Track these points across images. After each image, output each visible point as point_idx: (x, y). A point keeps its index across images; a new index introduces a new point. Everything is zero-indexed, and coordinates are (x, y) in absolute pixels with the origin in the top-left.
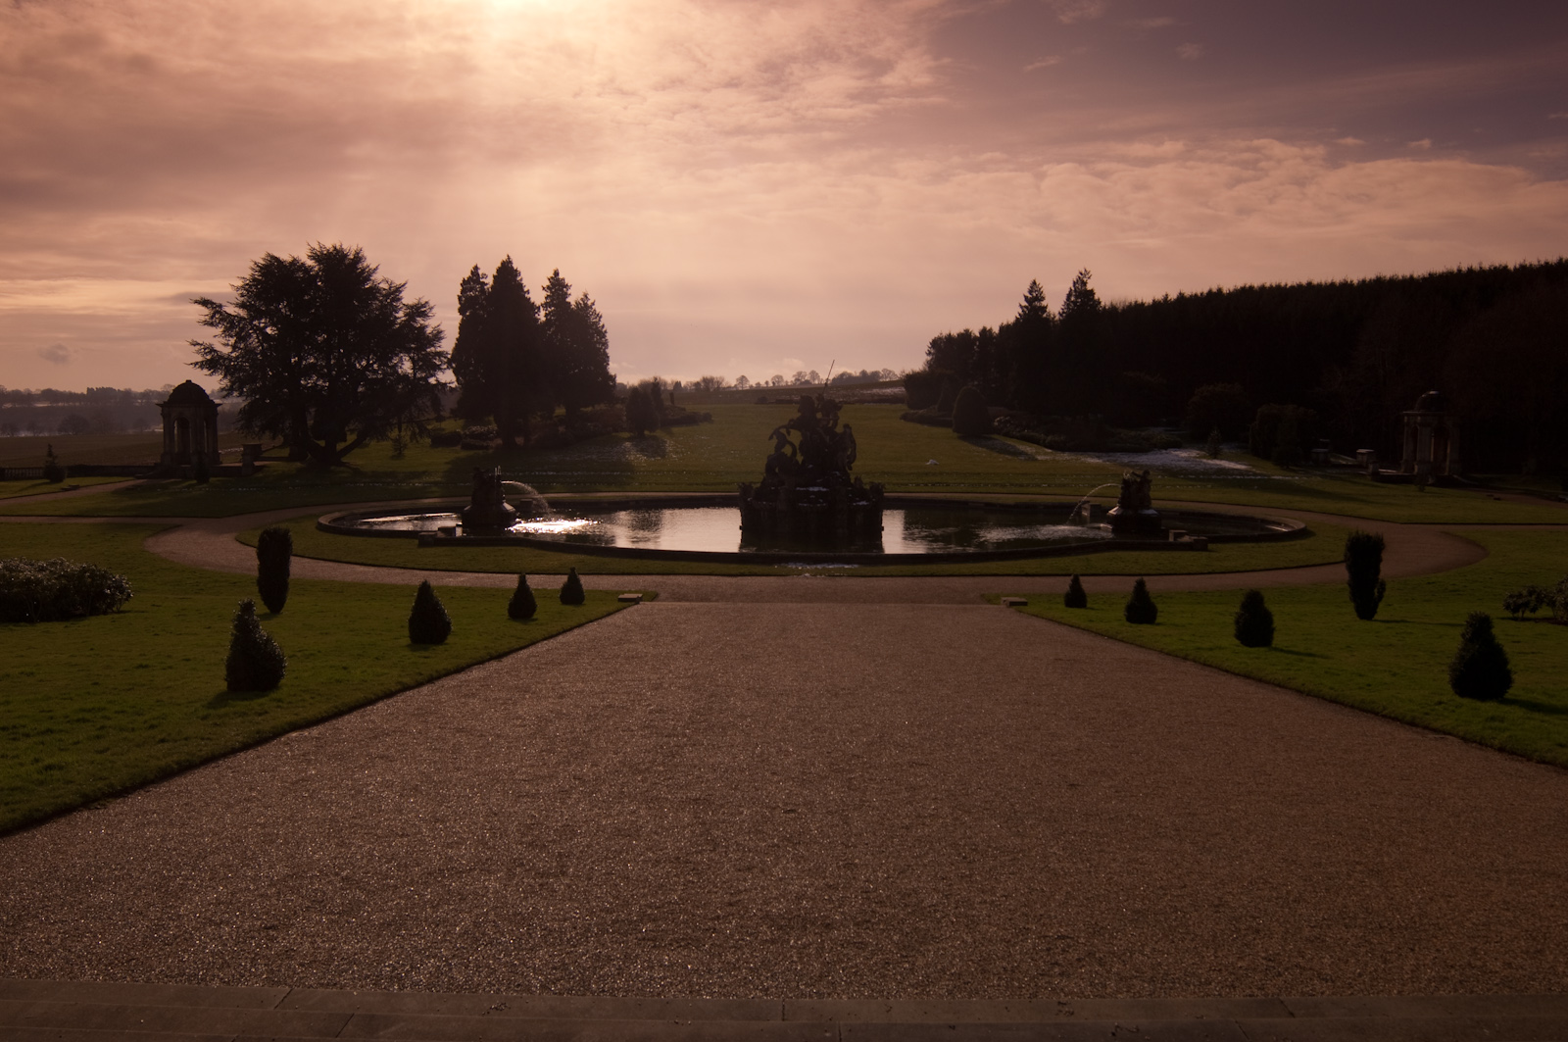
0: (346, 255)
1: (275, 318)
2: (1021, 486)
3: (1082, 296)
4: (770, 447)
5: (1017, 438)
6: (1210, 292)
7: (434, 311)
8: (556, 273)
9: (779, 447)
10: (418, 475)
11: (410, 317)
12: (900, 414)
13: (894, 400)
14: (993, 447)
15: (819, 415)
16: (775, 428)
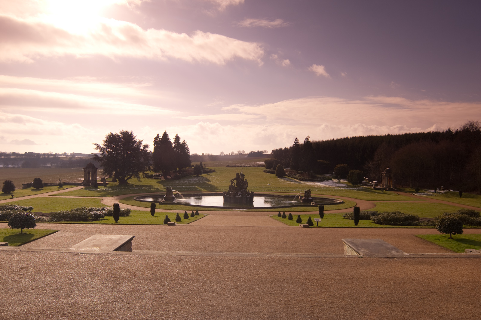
0: (129, 133)
1: (111, 148)
2: (289, 191)
3: (307, 142)
4: (230, 184)
5: (292, 177)
6: (345, 138)
7: (149, 146)
8: (177, 135)
9: (232, 184)
10: (146, 186)
11: (144, 148)
12: (263, 170)
13: (262, 166)
14: (285, 180)
15: (240, 177)
16: (231, 179)
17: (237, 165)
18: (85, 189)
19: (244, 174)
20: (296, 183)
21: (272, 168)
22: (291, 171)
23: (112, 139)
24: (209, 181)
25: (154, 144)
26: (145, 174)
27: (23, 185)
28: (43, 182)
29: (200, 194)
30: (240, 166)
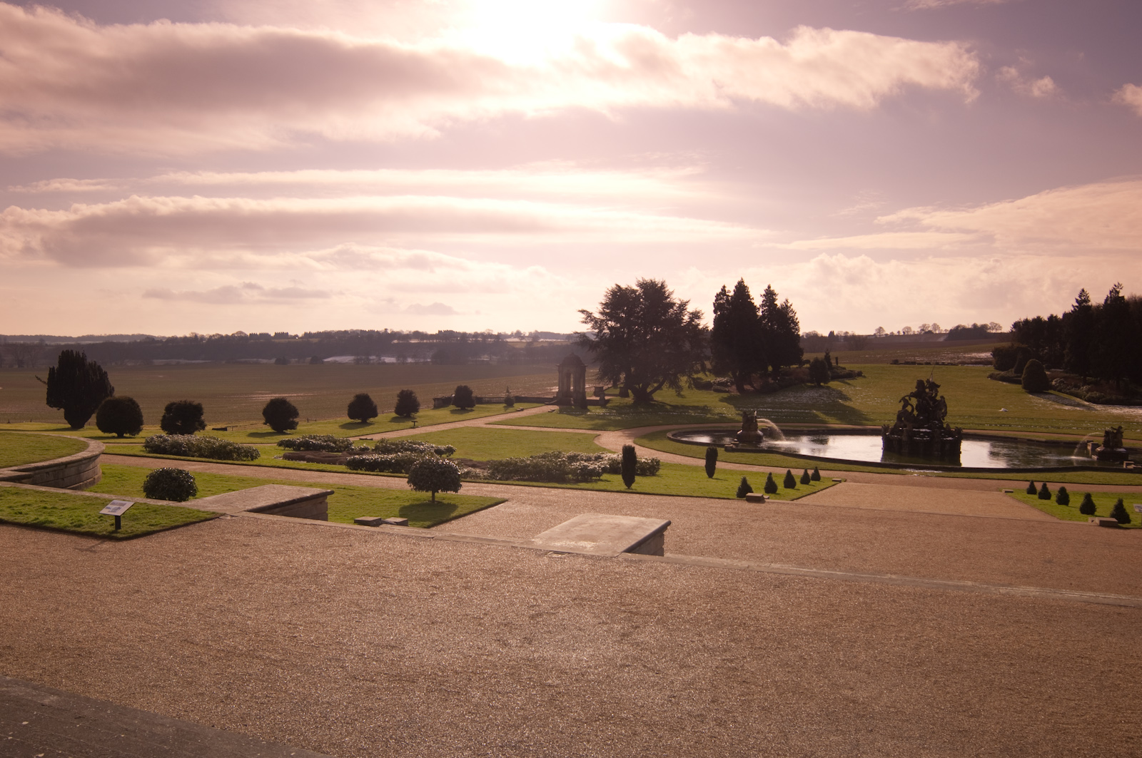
0: (657, 285)
1: (617, 320)
2: (1059, 428)
3: (1115, 300)
5: (1067, 393)
8: (769, 287)
9: (904, 407)
10: (695, 408)
11: (691, 320)
12: (988, 374)
13: (985, 362)
14: (1049, 399)
15: (927, 390)
16: (903, 395)
17: (918, 359)
18: (561, 412)
19: (937, 383)
20: (1078, 409)
21: (1013, 369)
22: (1065, 378)
23: (619, 300)
24: (846, 398)
25: (713, 309)
26: (694, 379)
27: (435, 399)
28: (473, 395)
29: (824, 430)
30: (927, 364)
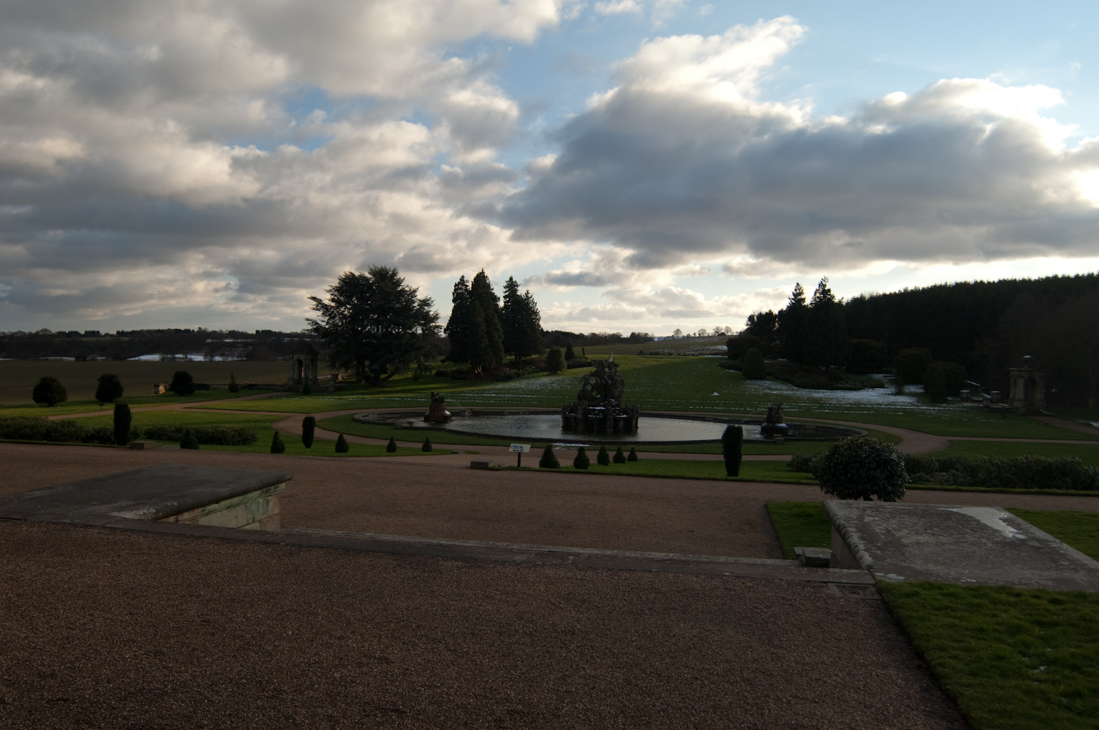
0: (388, 272)
3: (823, 293)
4: (580, 388)
5: (781, 380)
8: (511, 279)
9: (584, 386)
11: (422, 304)
12: (719, 363)
14: (764, 385)
15: (607, 370)
19: (615, 362)
20: (786, 393)
22: (786, 366)
25: (452, 298)
28: (194, 382)
